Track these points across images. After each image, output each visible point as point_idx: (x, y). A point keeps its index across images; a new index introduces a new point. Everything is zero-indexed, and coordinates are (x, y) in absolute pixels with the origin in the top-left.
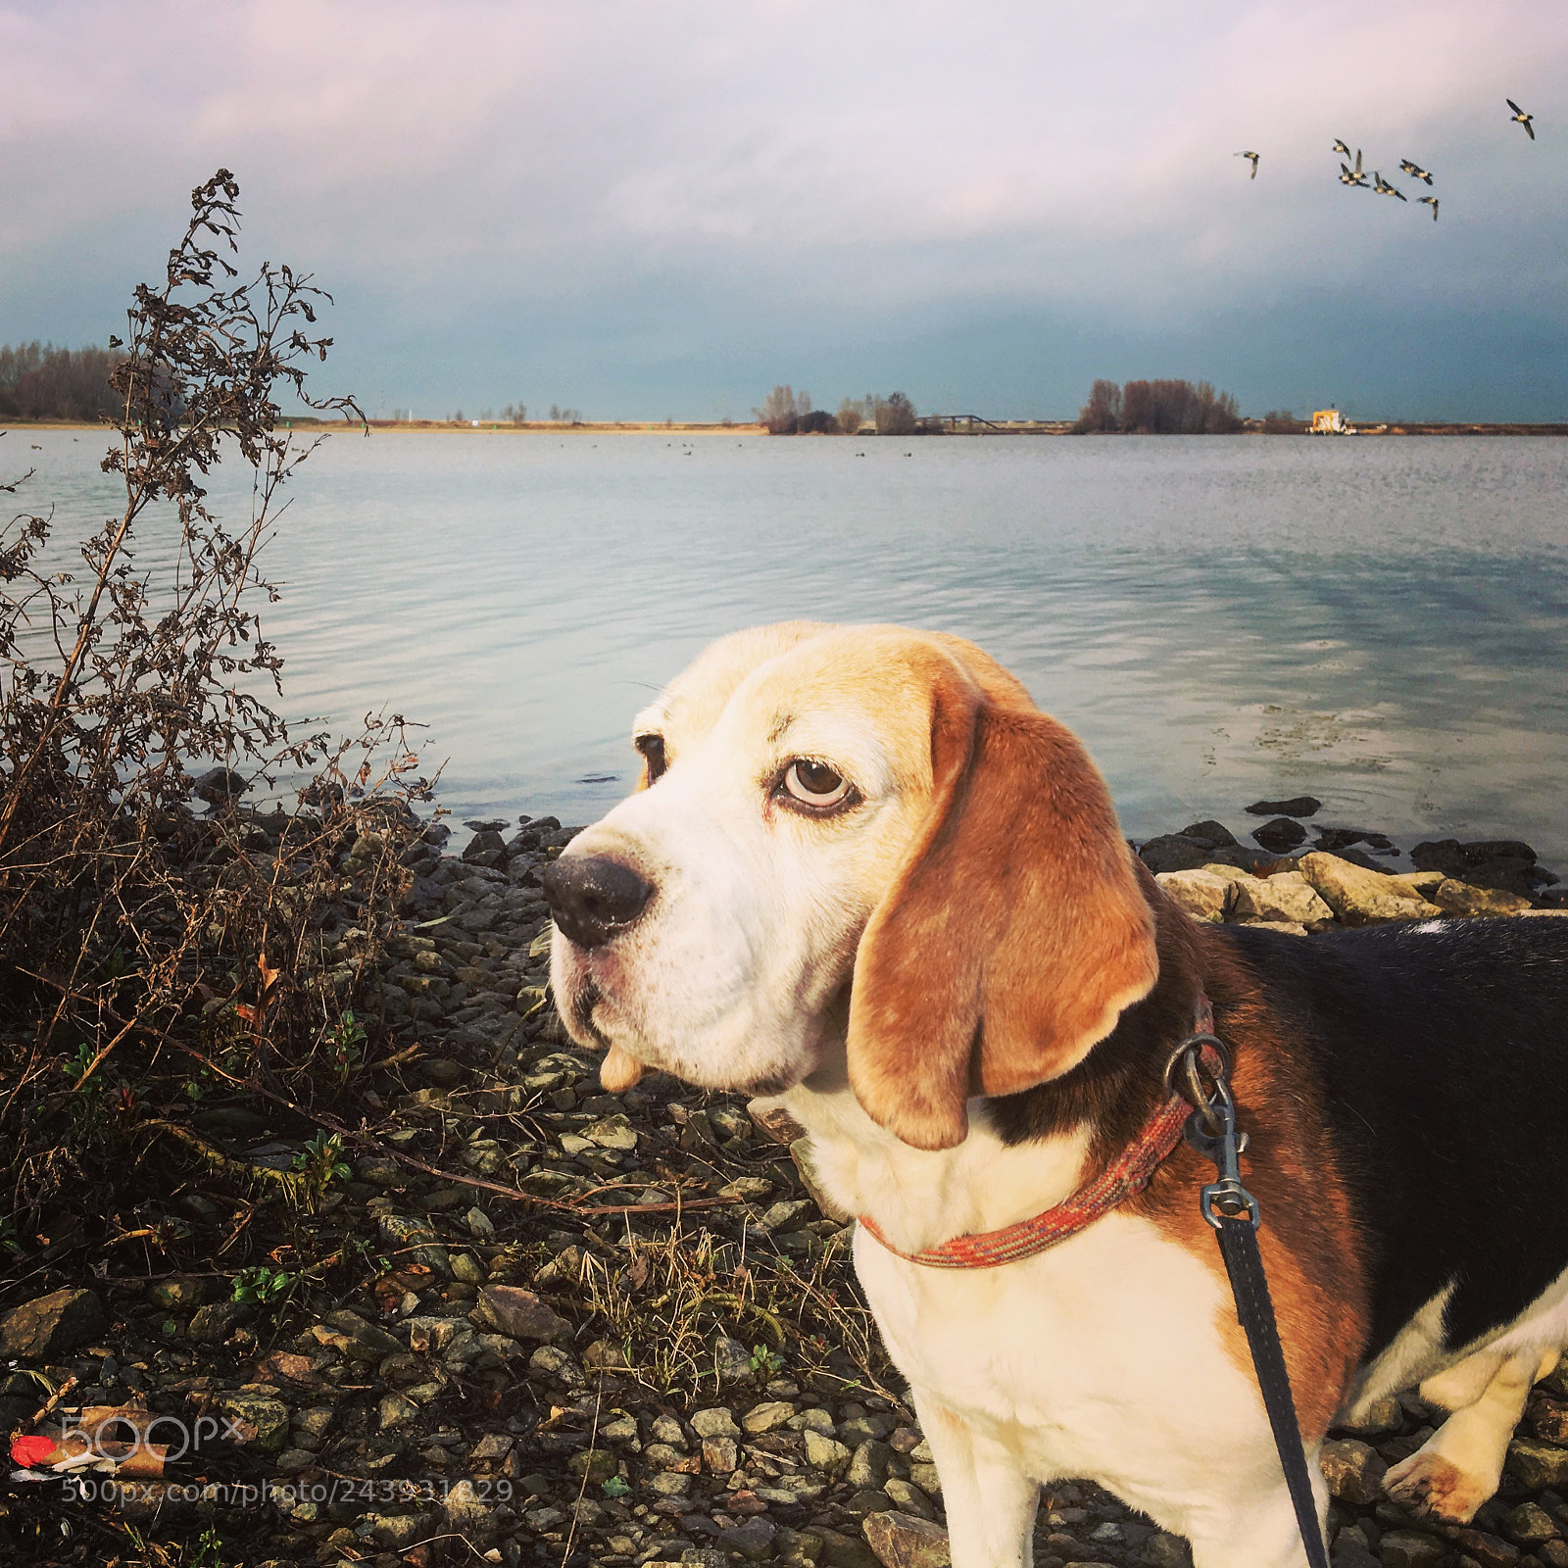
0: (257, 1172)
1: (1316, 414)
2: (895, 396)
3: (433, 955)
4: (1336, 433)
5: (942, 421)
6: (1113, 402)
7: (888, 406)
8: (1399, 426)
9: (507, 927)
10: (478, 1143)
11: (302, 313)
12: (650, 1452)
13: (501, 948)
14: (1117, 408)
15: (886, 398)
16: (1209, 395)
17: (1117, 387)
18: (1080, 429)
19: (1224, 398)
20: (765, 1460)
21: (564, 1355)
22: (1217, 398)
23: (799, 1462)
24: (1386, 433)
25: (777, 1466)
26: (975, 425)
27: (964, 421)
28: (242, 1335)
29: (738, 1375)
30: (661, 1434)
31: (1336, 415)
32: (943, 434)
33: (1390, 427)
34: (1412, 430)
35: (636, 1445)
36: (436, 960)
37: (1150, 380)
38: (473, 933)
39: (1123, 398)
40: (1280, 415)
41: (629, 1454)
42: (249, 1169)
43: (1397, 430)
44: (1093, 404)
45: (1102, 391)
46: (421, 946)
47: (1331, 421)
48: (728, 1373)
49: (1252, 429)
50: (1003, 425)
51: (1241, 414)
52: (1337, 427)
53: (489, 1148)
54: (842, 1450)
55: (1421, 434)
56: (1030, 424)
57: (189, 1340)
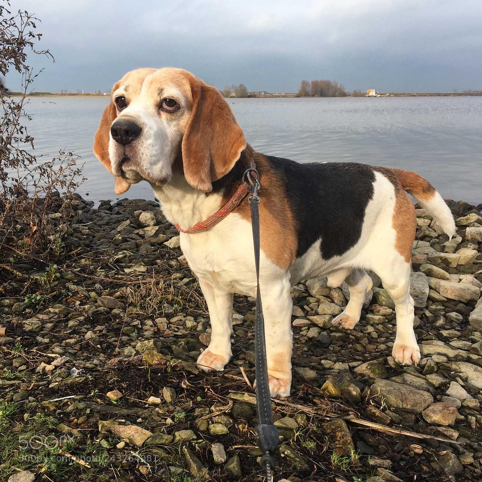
0: (32, 277)
1: (368, 90)
2: (241, 85)
3: (87, 231)
4: (374, 96)
5: (256, 93)
6: (308, 87)
7: (239, 89)
8: (393, 94)
9: (111, 225)
10: (99, 271)
11: (32, 25)
12: (144, 328)
13: (109, 229)
14: (309, 89)
15: (238, 86)
16: (336, 85)
17: (309, 82)
18: (298, 96)
19: (341, 86)
20: (174, 327)
21: (121, 310)
22: (339, 86)
23: (184, 327)
24: (389, 96)
25: (178, 328)
26: (266, 95)
27: (263, 93)
28: (28, 310)
29: (169, 312)
30: (147, 324)
31: (374, 91)
32: (256, 97)
33: (390, 94)
34: (397, 95)
35: (140, 326)
36: (88, 232)
37: (319, 81)
38: (100, 226)
39: (311, 86)
40: (357, 91)
41: (138, 328)
42: (29, 277)
43: (392, 95)
44: (302, 88)
45: (304, 83)
46: (83, 229)
47: (373, 93)
48: (166, 312)
49: (349, 95)
50: (274, 95)
51: (346, 91)
52: (374, 94)
53: (103, 272)
54: (195, 323)
55: (399, 96)
56: (283, 94)
57: (12, 312)
